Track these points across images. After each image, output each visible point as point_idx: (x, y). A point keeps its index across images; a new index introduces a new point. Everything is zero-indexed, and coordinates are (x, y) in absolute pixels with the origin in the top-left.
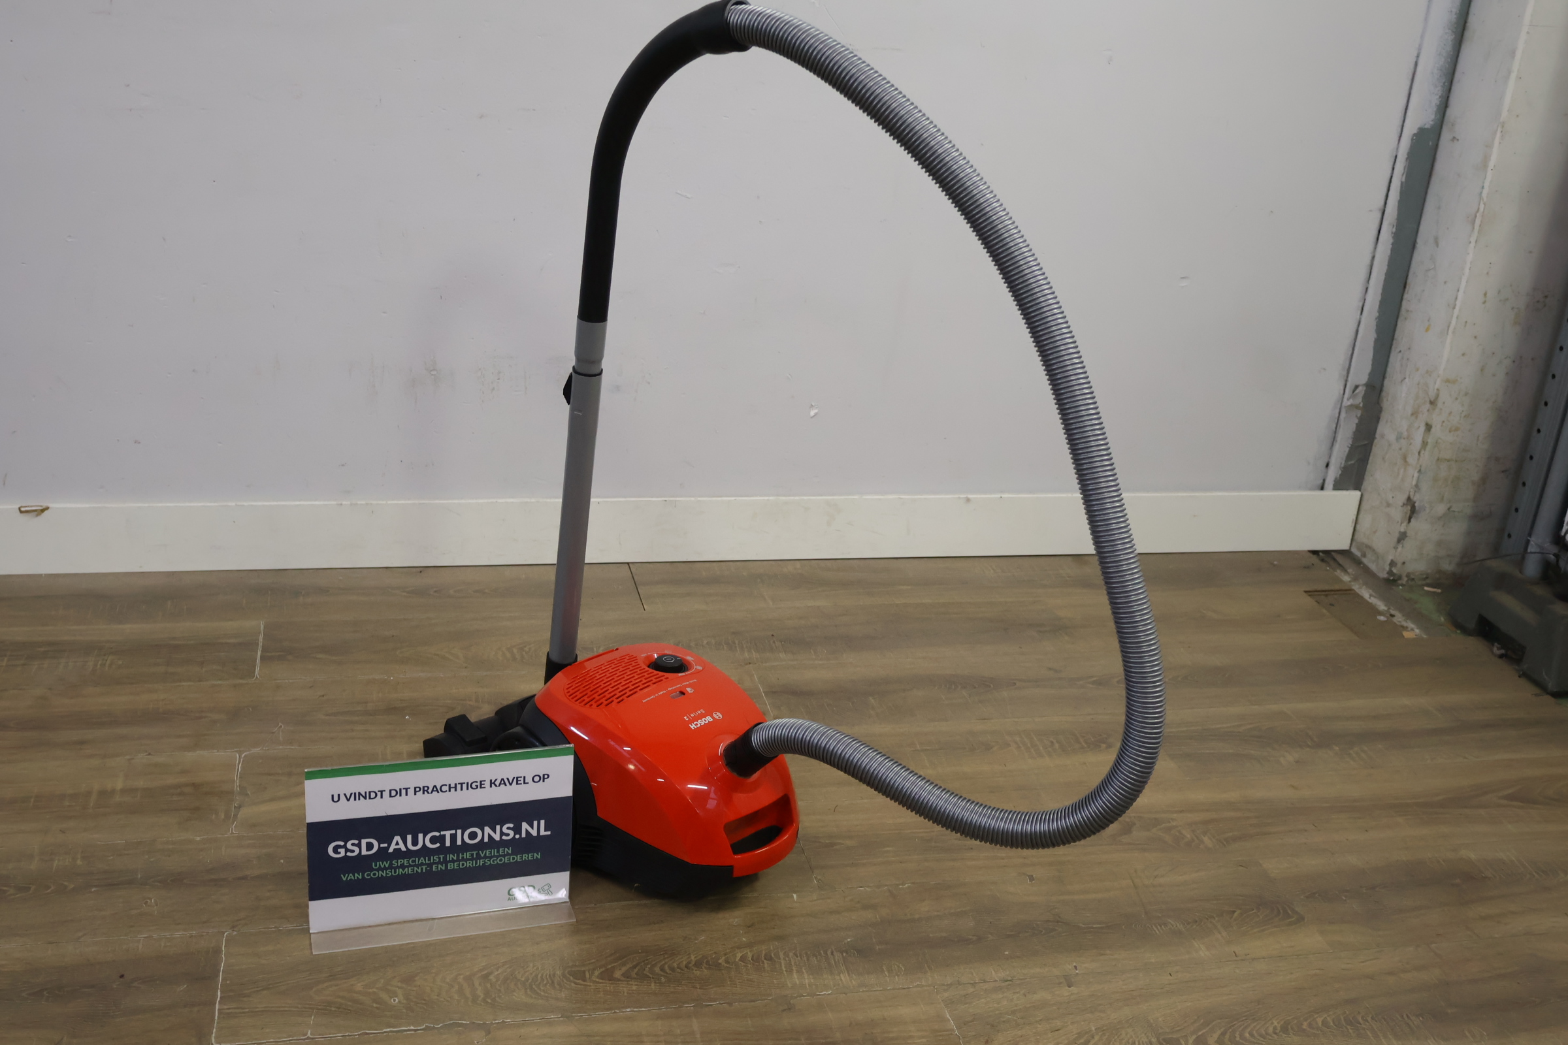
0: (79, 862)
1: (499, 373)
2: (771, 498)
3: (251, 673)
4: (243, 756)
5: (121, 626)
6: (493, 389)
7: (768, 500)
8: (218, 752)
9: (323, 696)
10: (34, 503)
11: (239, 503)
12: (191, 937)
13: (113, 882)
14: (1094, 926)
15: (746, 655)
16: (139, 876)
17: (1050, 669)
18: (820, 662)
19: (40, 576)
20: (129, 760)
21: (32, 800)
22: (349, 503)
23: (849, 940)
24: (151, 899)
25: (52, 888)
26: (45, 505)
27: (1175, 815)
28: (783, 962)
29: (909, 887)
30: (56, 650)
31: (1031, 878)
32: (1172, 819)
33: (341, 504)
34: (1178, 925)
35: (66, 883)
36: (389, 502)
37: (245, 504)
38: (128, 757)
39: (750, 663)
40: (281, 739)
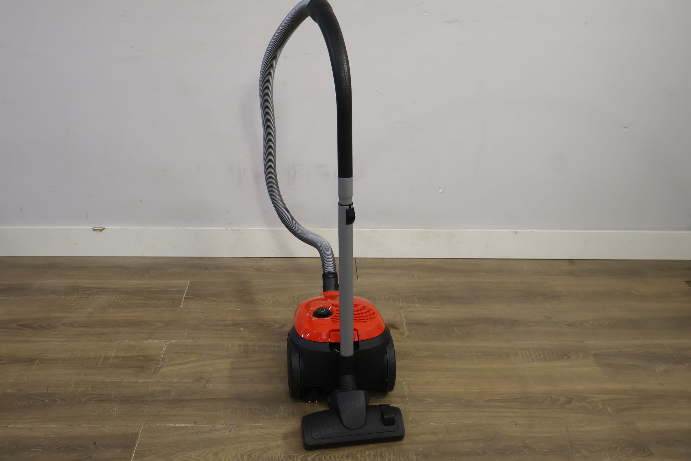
0: (89, 389)
1: (296, 172)
2: (421, 230)
3: (179, 305)
4: (167, 343)
5: (130, 281)
6: (293, 179)
7: (420, 231)
8: (157, 341)
9: (207, 317)
10: (100, 226)
11: (184, 228)
12: (128, 427)
13: (101, 399)
14: (543, 450)
15: (401, 304)
16: (112, 397)
17: (546, 317)
18: (435, 309)
19: (102, 257)
20: (120, 343)
21: (76, 359)
22: (231, 229)
23: (421, 449)
24: (115, 408)
25: (76, 400)
26: (103, 227)
27: (595, 395)
28: (387, 458)
29: (455, 424)
30: (102, 291)
31: (516, 424)
32: (594, 397)
33: (227, 229)
34: (586, 453)
35: (81, 399)
36: (248, 229)
37: (186, 228)
38: (119, 342)
39: (401, 309)
40: (185, 336)
